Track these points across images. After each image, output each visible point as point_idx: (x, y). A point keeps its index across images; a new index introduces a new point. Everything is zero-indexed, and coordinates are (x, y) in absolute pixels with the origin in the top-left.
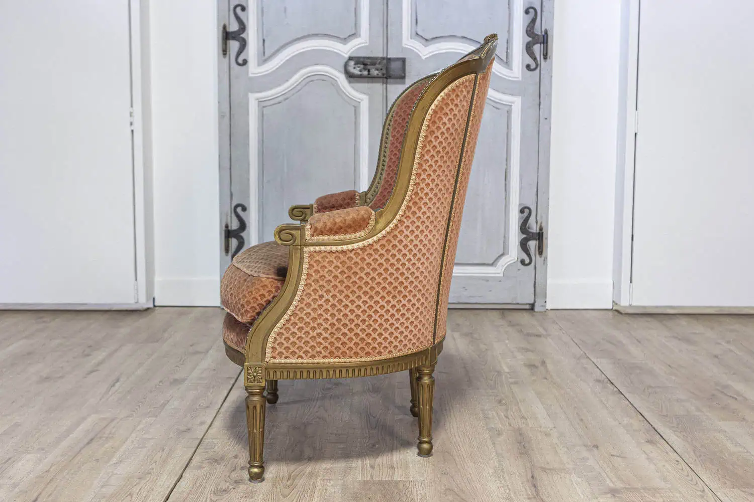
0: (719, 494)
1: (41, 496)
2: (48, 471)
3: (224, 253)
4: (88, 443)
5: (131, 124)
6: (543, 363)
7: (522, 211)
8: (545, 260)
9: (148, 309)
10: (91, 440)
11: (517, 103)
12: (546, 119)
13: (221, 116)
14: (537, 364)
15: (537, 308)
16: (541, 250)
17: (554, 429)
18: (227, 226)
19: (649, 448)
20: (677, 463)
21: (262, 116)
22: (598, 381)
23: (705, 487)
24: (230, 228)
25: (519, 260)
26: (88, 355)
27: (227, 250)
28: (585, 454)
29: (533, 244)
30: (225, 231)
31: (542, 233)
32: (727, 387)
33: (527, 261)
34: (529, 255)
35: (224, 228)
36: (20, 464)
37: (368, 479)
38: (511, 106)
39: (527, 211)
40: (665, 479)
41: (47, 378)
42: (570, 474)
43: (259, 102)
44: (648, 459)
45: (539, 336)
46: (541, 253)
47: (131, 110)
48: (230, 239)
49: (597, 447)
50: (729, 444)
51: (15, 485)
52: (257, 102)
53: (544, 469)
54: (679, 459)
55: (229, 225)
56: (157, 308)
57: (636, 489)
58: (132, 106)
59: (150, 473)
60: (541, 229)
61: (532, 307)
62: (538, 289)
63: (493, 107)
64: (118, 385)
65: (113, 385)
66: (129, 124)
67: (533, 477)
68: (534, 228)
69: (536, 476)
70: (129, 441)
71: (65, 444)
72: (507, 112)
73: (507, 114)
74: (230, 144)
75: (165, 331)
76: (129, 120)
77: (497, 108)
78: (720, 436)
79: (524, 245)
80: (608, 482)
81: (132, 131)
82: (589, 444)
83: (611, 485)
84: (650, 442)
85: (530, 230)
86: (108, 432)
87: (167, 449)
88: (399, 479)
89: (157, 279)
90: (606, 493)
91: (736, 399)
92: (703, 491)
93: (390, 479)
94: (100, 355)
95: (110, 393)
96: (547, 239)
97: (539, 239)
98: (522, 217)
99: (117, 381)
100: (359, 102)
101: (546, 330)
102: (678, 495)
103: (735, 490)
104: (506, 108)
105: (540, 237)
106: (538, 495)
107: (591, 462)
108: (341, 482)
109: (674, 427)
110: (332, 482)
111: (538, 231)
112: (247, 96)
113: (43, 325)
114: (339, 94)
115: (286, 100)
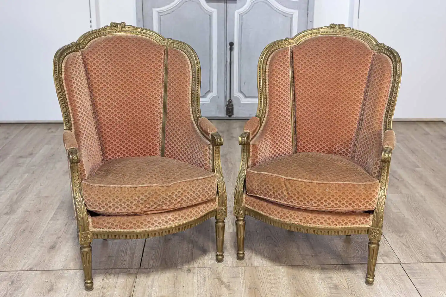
5: (91, 27)
11: (295, 13)
12: (311, 22)
21: (160, 20)
38: (292, 15)
43: (159, 13)
47: (90, 19)
52: (157, 13)
58: (91, 17)
63: (284, 15)
72: (291, 18)
76: (89, 24)
77: (285, 16)
100: (212, 13)
104: (290, 16)
112: (152, 10)
113: (53, 134)
114: (201, 9)
115: (173, 11)
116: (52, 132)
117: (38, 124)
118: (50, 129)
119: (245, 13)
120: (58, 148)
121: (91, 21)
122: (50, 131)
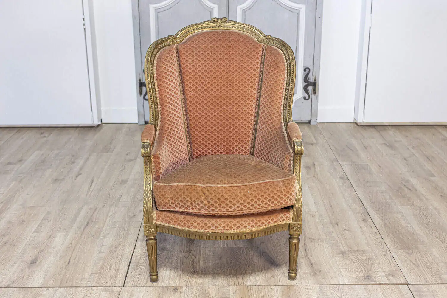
0: (393, 254)
1: (71, 259)
2: (71, 244)
3: (139, 95)
4: (87, 225)
5: (84, 25)
6: (314, 165)
7: (305, 70)
8: (317, 97)
9: (99, 125)
10: (88, 223)
11: (303, 8)
12: (319, 17)
13: (134, 18)
14: (311, 166)
15: (312, 123)
16: (315, 92)
17: (316, 212)
18: (140, 80)
19: (363, 224)
20: (376, 234)
21: (157, 18)
22: (341, 178)
23: (388, 250)
24: (142, 81)
25: (303, 97)
26: (73, 163)
27: (141, 94)
28: (331, 229)
29: (310, 88)
30: (139, 83)
31: (316, 82)
32: (408, 181)
33: (307, 97)
34: (308, 94)
35: (138, 82)
36: (57, 239)
37: (226, 246)
38: (300, 10)
39: (307, 70)
40: (368, 244)
41: (56, 180)
42: (323, 241)
44: (362, 232)
45: (312, 144)
46: (315, 93)
47: (83, 17)
48: (142, 87)
49: (337, 224)
50: (403, 222)
51: (57, 253)
52: (154, 9)
53: (311, 239)
54: (376, 231)
55: (141, 79)
56: (104, 124)
57: (354, 251)
58: (84, 15)
59: (120, 244)
60: (315, 80)
61: (309, 122)
62: (313, 112)
63: (290, 11)
64: (93, 184)
65: (91, 185)
66: (83, 25)
67: (305, 244)
68: (312, 80)
69: (306, 244)
70: (106, 224)
71: (75, 226)
72: (298, 14)
73: (297, 15)
74: (140, 34)
75: (111, 143)
76: (83, 22)
77: (292, 12)
78: (399, 216)
79: (305, 89)
80: (341, 247)
81: (85, 29)
82: (334, 222)
83: (343, 249)
84: (364, 220)
85: (309, 81)
86: (95, 218)
87: (126, 229)
88: (241, 247)
89: (103, 109)
90: (339, 254)
91: (411, 190)
92: (386, 252)
93: (236, 246)
94: (80, 162)
95: (91, 190)
96: (318, 85)
97: (314, 86)
98: (305, 74)
99: (93, 181)
100: (213, 9)
101: (316, 139)
102: (373, 254)
103: (402, 251)
104: (297, 12)
105: (314, 84)
106: (307, 255)
107: (333, 234)
108: (212, 249)
109: (377, 210)
110: (208, 249)
111: (314, 81)
112: (148, 6)
113: (45, 139)
114: (201, 4)
115: (170, 8)
116: (45, 137)
117: (30, 129)
118: (42, 133)
119: (249, 8)
120: (49, 155)
121: (84, 19)
122: (42, 136)
